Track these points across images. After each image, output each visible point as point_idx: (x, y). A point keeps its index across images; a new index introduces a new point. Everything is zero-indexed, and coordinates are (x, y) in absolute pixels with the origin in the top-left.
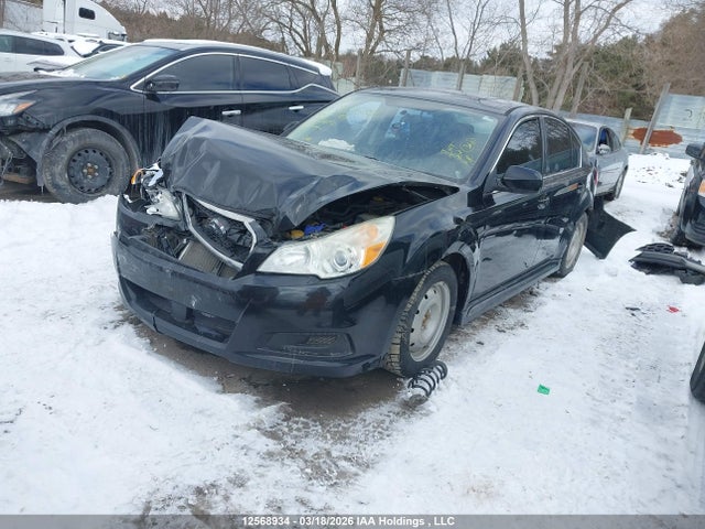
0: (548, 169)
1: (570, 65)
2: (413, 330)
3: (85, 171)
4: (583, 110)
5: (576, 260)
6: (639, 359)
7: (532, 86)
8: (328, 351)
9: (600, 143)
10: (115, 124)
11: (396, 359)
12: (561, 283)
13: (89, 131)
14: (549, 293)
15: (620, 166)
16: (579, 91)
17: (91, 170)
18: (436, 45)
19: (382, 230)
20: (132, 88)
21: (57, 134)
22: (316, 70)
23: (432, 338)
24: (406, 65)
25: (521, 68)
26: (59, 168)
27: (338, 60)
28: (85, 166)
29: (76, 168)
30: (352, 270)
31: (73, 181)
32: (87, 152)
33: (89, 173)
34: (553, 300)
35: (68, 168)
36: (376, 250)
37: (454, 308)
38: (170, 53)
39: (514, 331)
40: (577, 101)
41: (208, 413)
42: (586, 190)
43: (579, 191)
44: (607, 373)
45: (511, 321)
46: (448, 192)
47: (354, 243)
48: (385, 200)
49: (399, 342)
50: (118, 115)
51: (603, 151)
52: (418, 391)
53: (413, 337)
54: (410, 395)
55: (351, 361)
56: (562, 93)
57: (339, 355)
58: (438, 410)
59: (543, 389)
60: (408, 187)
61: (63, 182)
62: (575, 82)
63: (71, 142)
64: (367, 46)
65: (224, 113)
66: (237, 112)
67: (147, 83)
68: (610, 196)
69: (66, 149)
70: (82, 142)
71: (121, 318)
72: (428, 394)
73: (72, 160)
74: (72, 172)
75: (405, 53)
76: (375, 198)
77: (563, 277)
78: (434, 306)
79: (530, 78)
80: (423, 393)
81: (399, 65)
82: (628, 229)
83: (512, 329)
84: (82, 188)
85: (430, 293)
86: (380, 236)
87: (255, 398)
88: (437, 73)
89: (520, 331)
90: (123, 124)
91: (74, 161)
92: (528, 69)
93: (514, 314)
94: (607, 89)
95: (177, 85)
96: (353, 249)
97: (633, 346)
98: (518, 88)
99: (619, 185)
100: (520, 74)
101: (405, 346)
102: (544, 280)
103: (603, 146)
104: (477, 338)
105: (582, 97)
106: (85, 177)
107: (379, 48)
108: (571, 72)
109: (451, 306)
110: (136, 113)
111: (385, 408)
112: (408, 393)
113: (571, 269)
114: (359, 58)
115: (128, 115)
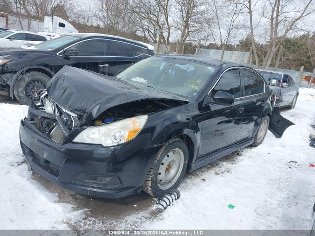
0: (244, 93)
1: (274, 46)
2: (160, 174)
3: (33, 90)
4: (280, 67)
5: (264, 138)
6: (288, 192)
7: (256, 56)
8: (107, 184)
9: (283, 82)
10: (48, 70)
11: (149, 188)
12: (254, 150)
13: (36, 73)
14: (248, 154)
15: (294, 93)
16: (278, 58)
17: (36, 90)
18: (212, 38)
19: (139, 122)
20: (57, 54)
21: (21, 74)
22: (146, 47)
23: (173, 178)
24: (198, 46)
25: (251, 48)
26: (20, 89)
27: (168, 44)
28: (33, 88)
29: (29, 89)
30: (121, 142)
31: (27, 95)
32: (35, 82)
33: (35, 92)
34: (248, 158)
35: (26, 89)
36: (135, 132)
37: (186, 162)
38: (77, 39)
39: (224, 174)
40: (278, 63)
41: (45, 213)
42: (268, 104)
43: (263, 105)
44: (269, 199)
45: (223, 169)
46: (182, 104)
47: (123, 128)
48: (152, 107)
49: (150, 179)
50: (50, 66)
51: (284, 86)
52: (160, 206)
53: (160, 177)
54: (155, 208)
55: (121, 190)
56: (270, 59)
57: (113, 187)
58: (169, 216)
59: (231, 207)
60: (157, 101)
61: (22, 95)
62: (276, 54)
63: (27, 78)
64: (182, 38)
65: (100, 66)
66: (107, 65)
67: (65, 51)
68: (289, 107)
69: (25, 81)
70: (32, 78)
71: (23, 160)
72: (165, 208)
73: (27, 85)
74: (27, 91)
75: (198, 41)
76: (148, 106)
77: (256, 146)
78: (173, 161)
79: (255, 52)
80: (163, 208)
81: (196, 47)
82: (291, 124)
83: (223, 173)
84: (32, 98)
85: (170, 154)
86: (138, 125)
87: (72, 206)
88: (212, 50)
89: (227, 174)
90: (52, 70)
91: (29, 86)
92: (254, 48)
93: (226, 165)
94: (291, 57)
95: (77, 53)
96: (122, 131)
97: (286, 184)
98: (249, 57)
99: (294, 102)
100: (251, 50)
101: (155, 182)
102: (246, 147)
103: (285, 83)
104: (203, 177)
105: (280, 61)
106: (33, 93)
107: (187, 39)
108: (274, 49)
109: (184, 161)
110: (58, 65)
111: (141, 214)
112: (154, 207)
113: (261, 143)
114: (178, 44)
115: (54, 66)
